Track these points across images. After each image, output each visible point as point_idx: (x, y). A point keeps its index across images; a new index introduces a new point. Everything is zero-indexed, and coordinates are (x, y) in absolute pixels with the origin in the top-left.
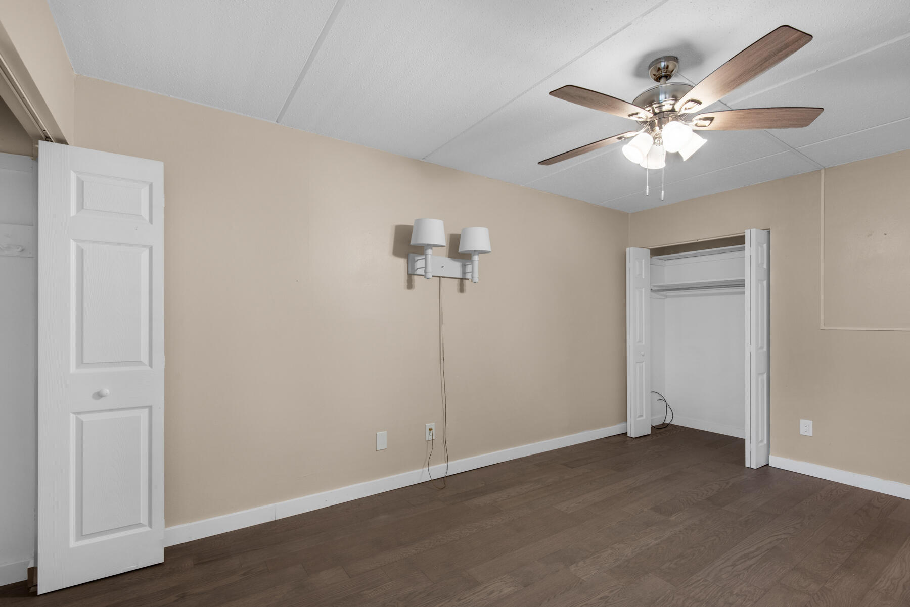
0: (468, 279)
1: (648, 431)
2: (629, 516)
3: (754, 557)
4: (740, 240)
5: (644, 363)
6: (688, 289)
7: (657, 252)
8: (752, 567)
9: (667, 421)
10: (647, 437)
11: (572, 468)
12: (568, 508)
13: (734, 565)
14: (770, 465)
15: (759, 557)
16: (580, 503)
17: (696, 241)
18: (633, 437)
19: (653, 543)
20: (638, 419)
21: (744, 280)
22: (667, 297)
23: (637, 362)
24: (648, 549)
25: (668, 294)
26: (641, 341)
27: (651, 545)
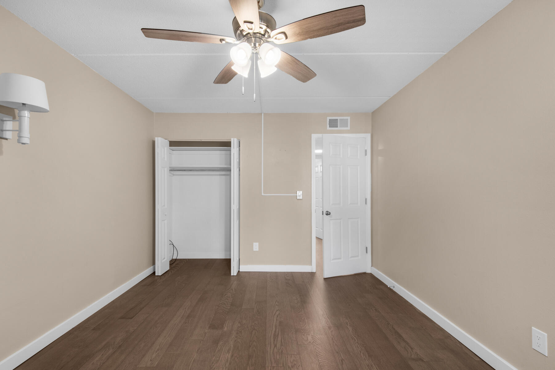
0: (7, 139)
1: (168, 268)
2: (200, 342)
3: (278, 334)
4: (227, 144)
5: (166, 220)
6: (191, 170)
7: (173, 144)
8: (283, 342)
9: (175, 258)
10: (168, 272)
11: (131, 318)
12: (151, 360)
13: (275, 346)
14: (240, 271)
15: (280, 332)
16: (158, 350)
17: (200, 141)
18: (160, 275)
19: (229, 357)
20: (163, 261)
21: (230, 168)
22: (174, 175)
23: (163, 221)
24: (230, 364)
25: (174, 173)
26: (164, 206)
27: (229, 359)
